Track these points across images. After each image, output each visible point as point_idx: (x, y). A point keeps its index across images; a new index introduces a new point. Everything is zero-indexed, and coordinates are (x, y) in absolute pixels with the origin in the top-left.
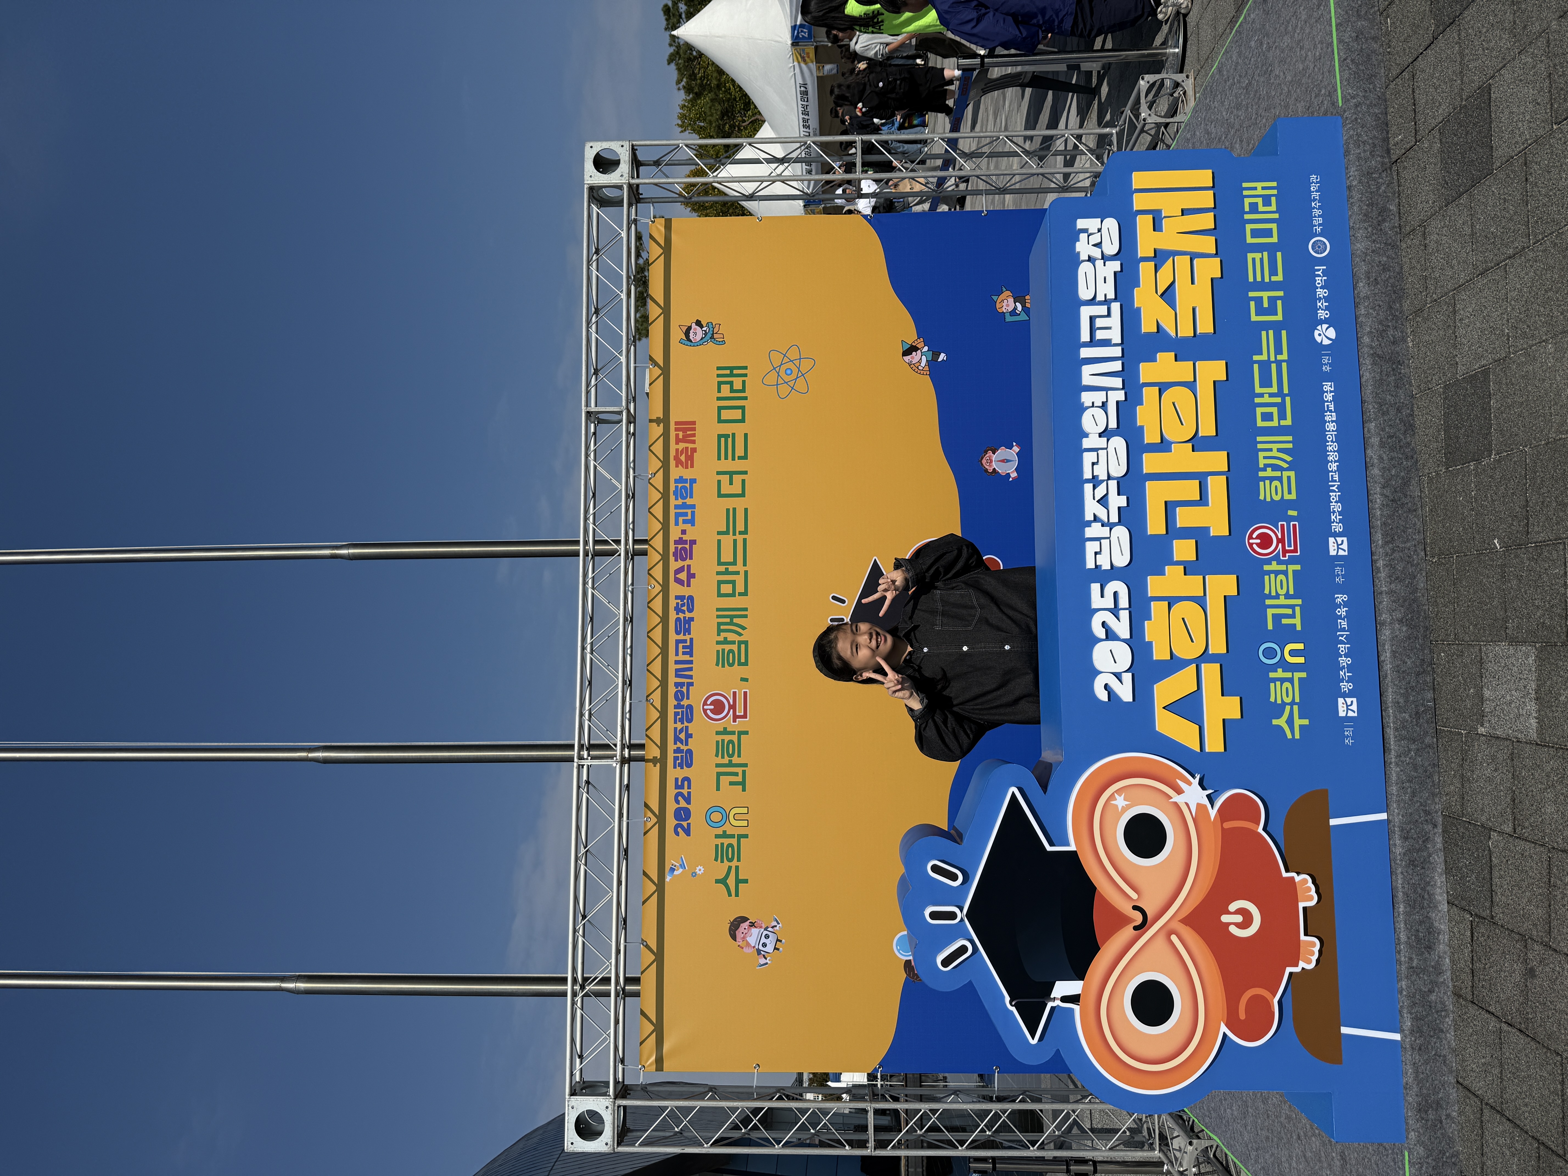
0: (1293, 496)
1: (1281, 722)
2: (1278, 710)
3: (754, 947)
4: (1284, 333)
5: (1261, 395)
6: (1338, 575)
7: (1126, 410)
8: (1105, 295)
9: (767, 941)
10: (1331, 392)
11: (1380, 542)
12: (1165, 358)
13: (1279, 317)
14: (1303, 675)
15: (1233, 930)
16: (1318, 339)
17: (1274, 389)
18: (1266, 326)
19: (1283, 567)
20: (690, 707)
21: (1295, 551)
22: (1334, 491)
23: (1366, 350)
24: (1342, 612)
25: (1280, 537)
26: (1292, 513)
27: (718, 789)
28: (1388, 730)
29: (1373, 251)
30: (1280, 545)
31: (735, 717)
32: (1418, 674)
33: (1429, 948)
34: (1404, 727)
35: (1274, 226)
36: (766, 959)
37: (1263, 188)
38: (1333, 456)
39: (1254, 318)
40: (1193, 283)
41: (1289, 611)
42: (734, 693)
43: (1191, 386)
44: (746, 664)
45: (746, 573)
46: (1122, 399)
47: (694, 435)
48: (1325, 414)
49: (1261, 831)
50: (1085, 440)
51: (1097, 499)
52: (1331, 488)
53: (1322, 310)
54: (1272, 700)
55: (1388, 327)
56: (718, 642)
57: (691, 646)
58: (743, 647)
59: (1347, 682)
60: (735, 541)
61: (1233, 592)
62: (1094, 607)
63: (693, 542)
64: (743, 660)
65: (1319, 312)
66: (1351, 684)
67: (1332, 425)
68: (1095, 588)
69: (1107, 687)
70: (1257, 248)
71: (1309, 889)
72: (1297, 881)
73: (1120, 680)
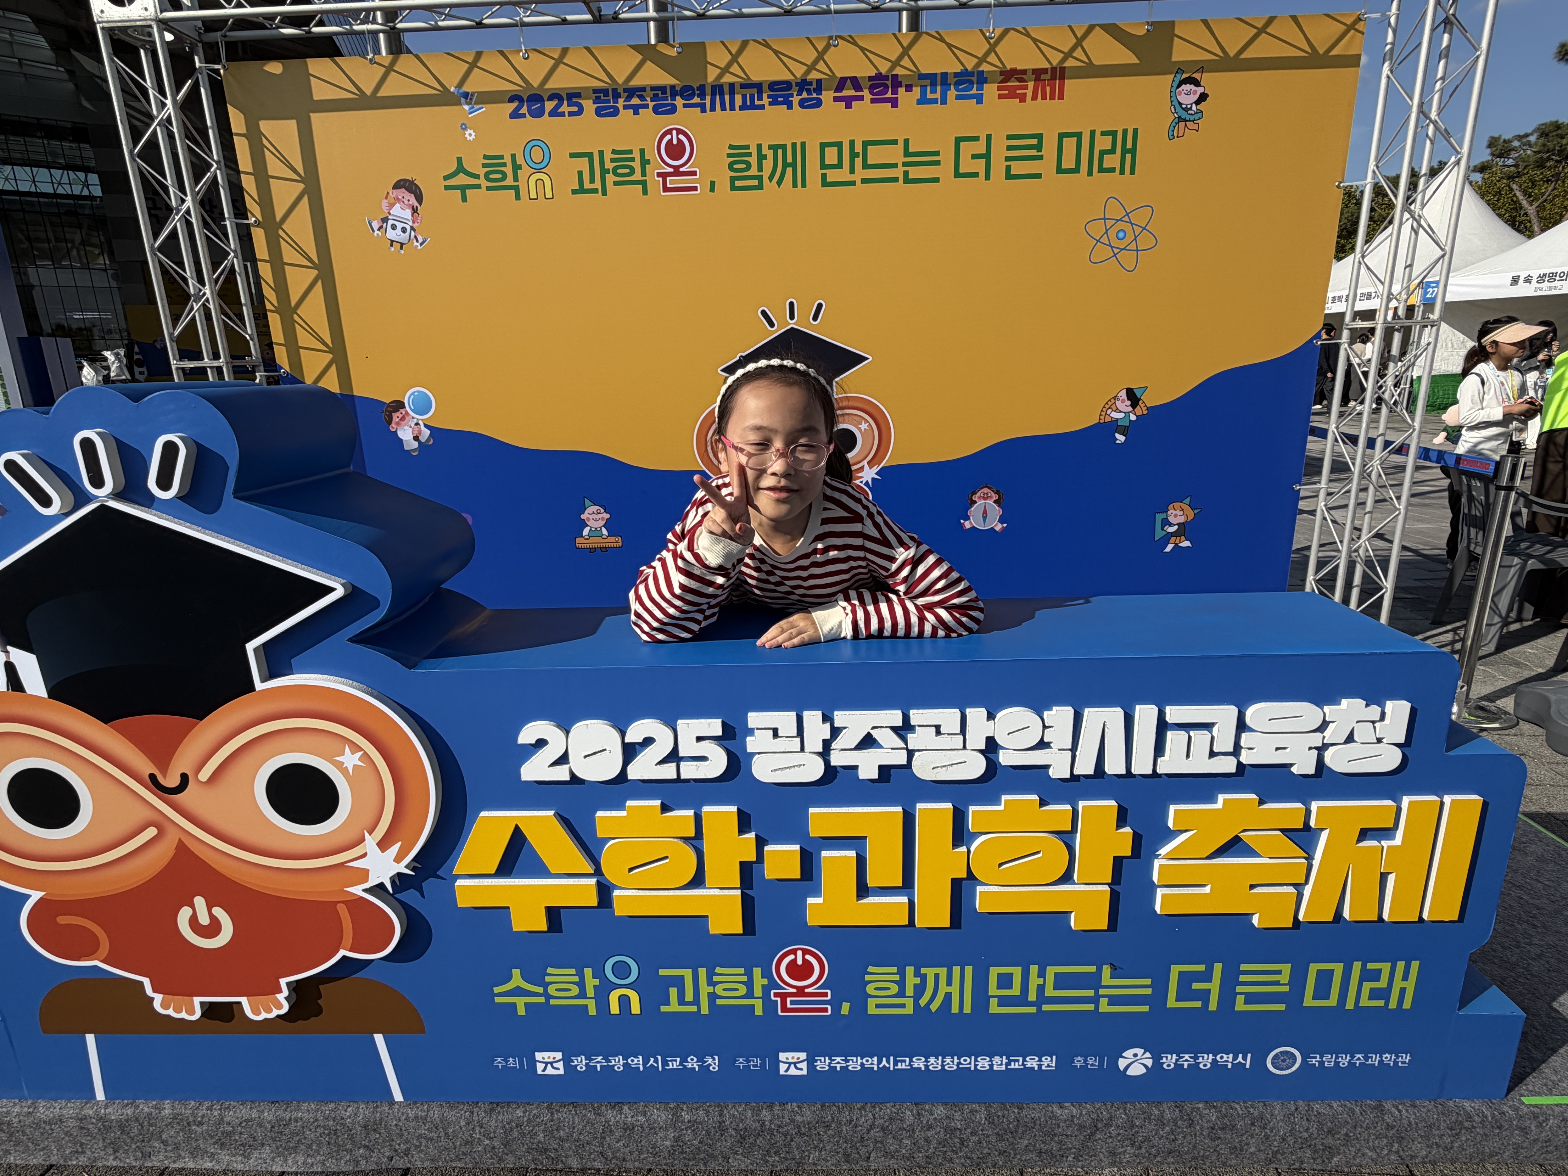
0: (872, 1010)
1: (517, 980)
2: (535, 977)
3: (389, 213)
4: (1145, 1008)
5: (1042, 974)
6: (748, 1061)
7: (1031, 779)
8: (1252, 749)
9: (399, 230)
10: (1040, 1066)
12: (1121, 842)
13: (1172, 1002)
14: (592, 1012)
15: (185, 912)
16: (1129, 1053)
17: (1050, 992)
18: (1160, 986)
19: (758, 992)
20: (673, 110)
22: (880, 1062)
24: (693, 1063)
25: (807, 990)
26: (845, 1008)
27: (572, 155)
29: (1267, 1137)
30: (794, 991)
31: (663, 175)
35: (1333, 1001)
36: (379, 230)
37: (1403, 991)
38: (935, 1063)
39: (1175, 970)
40: (1252, 885)
41: (689, 998)
42: (694, 173)
43: (1067, 877)
44: (733, 188)
45: (853, 183)
46: (1053, 773)
47: (1044, 98)
48: (1004, 1057)
49: (342, 953)
50: (982, 712)
51: (873, 732)
52: (884, 1059)
53: (1177, 1060)
54: (550, 970)
55: (1140, 1148)
56: (759, 147)
57: (753, 107)
58: (755, 183)
59: (587, 1065)
60: (895, 166)
61: (714, 929)
62: (681, 724)
63: (894, 103)
64: (738, 183)
65: (1174, 1055)
66: (584, 1068)
67: (986, 1064)
68: (714, 727)
69: (542, 743)
70: (1298, 980)
71: (269, 1011)
72: (277, 996)
73: (555, 763)
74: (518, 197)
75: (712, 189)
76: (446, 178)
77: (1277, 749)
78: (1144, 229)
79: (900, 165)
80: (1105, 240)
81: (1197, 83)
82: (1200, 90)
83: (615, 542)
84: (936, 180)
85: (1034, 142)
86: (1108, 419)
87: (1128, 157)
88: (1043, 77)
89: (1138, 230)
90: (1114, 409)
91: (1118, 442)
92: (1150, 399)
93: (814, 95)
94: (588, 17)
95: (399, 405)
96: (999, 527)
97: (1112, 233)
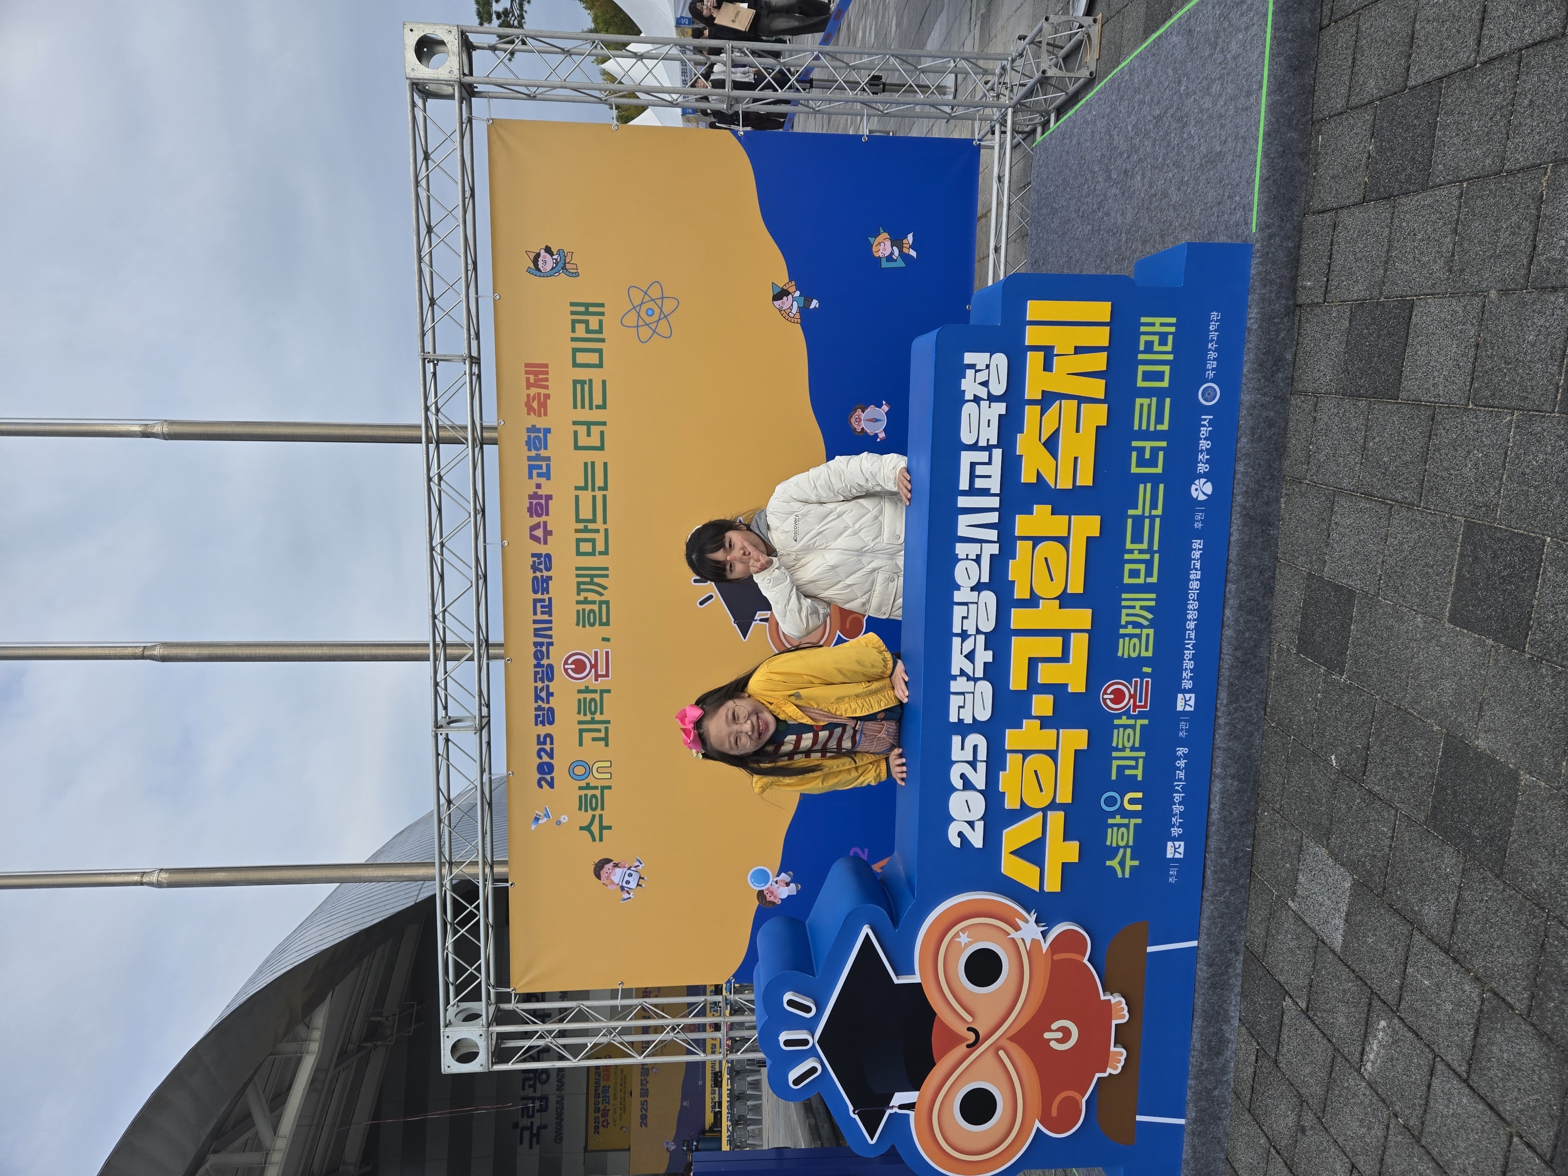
0: (1150, 654)
1: (1114, 863)
2: (1112, 852)
4: (1161, 486)
5: (1131, 552)
6: (1182, 729)
7: (999, 564)
8: (988, 440)
10: (1199, 549)
11: (1225, 702)
12: (1042, 510)
13: (1159, 470)
14: (1139, 821)
15: (1054, 1045)
16: (1194, 494)
17: (1144, 546)
18: (1144, 478)
19: (1132, 722)
20: (551, 667)
21: (1145, 706)
22: (1188, 649)
23: (1238, 509)
24: (1181, 763)
25: (1132, 693)
26: (1146, 670)
27: (581, 744)
28: (1208, 872)
29: (1262, 405)
30: (1132, 700)
31: (597, 676)
32: (1242, 824)
33: (1219, 1054)
34: (1223, 871)
35: (1166, 369)
37: (1162, 325)
38: (1192, 615)
39: (1134, 470)
40: (1078, 431)
41: (1133, 763)
42: (596, 653)
43: (1064, 541)
44: (607, 624)
45: (606, 531)
46: (996, 552)
47: (547, 380)
48: (1191, 572)
49: (1086, 962)
50: (956, 593)
51: (964, 654)
52: (1187, 646)
53: (1202, 463)
54: (1108, 843)
55: (1265, 487)
56: (578, 602)
57: (550, 606)
58: (604, 607)
59: (1178, 827)
60: (594, 497)
61: (1084, 745)
62: (954, 758)
63: (549, 497)
64: (604, 620)
65: (1199, 465)
66: (1180, 829)
67: (1196, 583)
68: (956, 740)
69: (960, 834)
70: (1147, 393)
71: (1123, 1009)
72: (1113, 1002)
73: (973, 828)
74: (609, 788)
75: (608, 640)
76: (594, 840)
77: (989, 424)
78: (646, 293)
79: (594, 493)
80: (653, 326)
82: (543, 252)
84: (605, 464)
85: (579, 386)
86: (798, 316)
87: (591, 309)
88: (532, 381)
89: (647, 298)
93: (543, 559)
96: (886, 408)
97: (648, 320)
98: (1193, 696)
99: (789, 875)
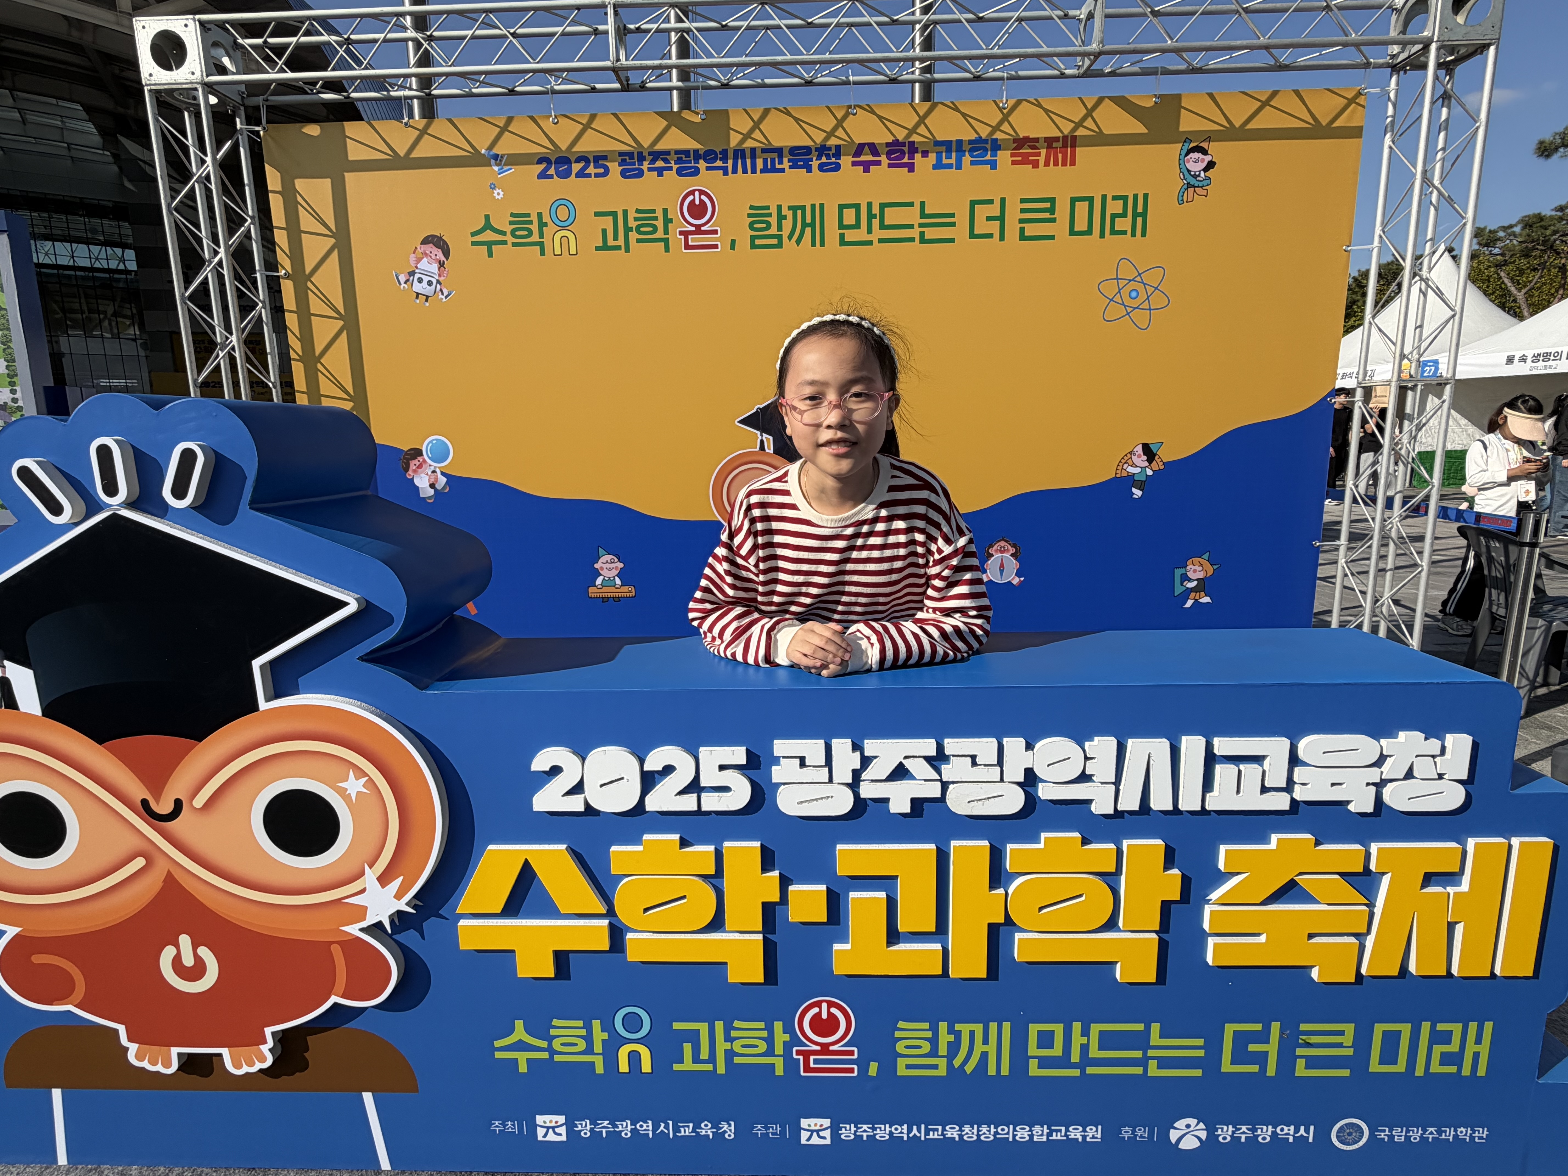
0: (902, 1071)
1: (520, 1033)
2: (540, 1028)
3: (417, 267)
4: (1197, 1073)
5: (1085, 1032)
6: (767, 1128)
7: (1072, 816)
8: (1306, 784)
9: (425, 284)
10: (1084, 1137)
12: (1168, 885)
13: (1227, 1066)
14: (599, 1069)
15: (169, 952)
16: (1181, 1124)
17: (1094, 1052)
18: (1214, 1047)
19: (779, 1049)
20: (696, 172)
22: (910, 1130)
24: (706, 1130)
25: (831, 1048)
26: (874, 1068)
27: (597, 214)
30: (818, 1048)
31: (686, 234)
35: (1401, 1067)
36: (405, 283)
37: (1476, 1055)
38: (970, 1133)
39: (1230, 1029)
40: (1311, 935)
41: (704, 1055)
42: (716, 232)
43: (1111, 925)
44: (753, 246)
45: (870, 243)
46: (1095, 809)
47: (1056, 164)
48: (1045, 1127)
49: (334, 999)
50: (1021, 742)
51: (905, 762)
52: (915, 1127)
53: (1233, 1132)
54: (555, 1022)
56: (779, 207)
57: (774, 170)
58: (775, 241)
59: (591, 1130)
60: (911, 226)
61: (734, 976)
62: (703, 751)
63: (911, 168)
64: (758, 242)
65: (1230, 1127)
66: (589, 1134)
67: (1026, 1135)
68: (738, 755)
69: (556, 770)
70: (1362, 1042)
71: (252, 1064)
72: (261, 1047)
73: (570, 793)
74: (543, 253)
75: (733, 247)
76: (473, 234)
77: (1333, 785)
78: (1156, 288)
79: (916, 226)
80: (1118, 299)
81: (1205, 152)
82: (1208, 158)
83: (628, 591)
84: (952, 240)
85: (1048, 205)
86: (1124, 474)
87: (1139, 220)
88: (1055, 145)
89: (1150, 290)
90: (1131, 463)
91: (1135, 496)
92: (1167, 454)
93: (833, 160)
94: (617, 85)
95: (417, 453)
96: (1016, 581)
97: (1125, 292)
98: (828, 1142)
99: (444, 488)
